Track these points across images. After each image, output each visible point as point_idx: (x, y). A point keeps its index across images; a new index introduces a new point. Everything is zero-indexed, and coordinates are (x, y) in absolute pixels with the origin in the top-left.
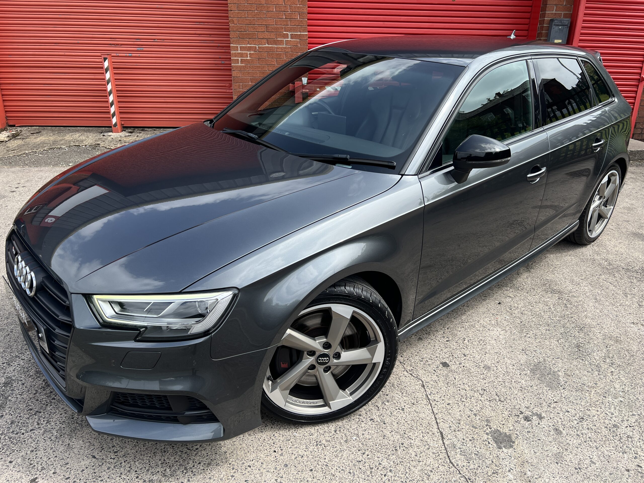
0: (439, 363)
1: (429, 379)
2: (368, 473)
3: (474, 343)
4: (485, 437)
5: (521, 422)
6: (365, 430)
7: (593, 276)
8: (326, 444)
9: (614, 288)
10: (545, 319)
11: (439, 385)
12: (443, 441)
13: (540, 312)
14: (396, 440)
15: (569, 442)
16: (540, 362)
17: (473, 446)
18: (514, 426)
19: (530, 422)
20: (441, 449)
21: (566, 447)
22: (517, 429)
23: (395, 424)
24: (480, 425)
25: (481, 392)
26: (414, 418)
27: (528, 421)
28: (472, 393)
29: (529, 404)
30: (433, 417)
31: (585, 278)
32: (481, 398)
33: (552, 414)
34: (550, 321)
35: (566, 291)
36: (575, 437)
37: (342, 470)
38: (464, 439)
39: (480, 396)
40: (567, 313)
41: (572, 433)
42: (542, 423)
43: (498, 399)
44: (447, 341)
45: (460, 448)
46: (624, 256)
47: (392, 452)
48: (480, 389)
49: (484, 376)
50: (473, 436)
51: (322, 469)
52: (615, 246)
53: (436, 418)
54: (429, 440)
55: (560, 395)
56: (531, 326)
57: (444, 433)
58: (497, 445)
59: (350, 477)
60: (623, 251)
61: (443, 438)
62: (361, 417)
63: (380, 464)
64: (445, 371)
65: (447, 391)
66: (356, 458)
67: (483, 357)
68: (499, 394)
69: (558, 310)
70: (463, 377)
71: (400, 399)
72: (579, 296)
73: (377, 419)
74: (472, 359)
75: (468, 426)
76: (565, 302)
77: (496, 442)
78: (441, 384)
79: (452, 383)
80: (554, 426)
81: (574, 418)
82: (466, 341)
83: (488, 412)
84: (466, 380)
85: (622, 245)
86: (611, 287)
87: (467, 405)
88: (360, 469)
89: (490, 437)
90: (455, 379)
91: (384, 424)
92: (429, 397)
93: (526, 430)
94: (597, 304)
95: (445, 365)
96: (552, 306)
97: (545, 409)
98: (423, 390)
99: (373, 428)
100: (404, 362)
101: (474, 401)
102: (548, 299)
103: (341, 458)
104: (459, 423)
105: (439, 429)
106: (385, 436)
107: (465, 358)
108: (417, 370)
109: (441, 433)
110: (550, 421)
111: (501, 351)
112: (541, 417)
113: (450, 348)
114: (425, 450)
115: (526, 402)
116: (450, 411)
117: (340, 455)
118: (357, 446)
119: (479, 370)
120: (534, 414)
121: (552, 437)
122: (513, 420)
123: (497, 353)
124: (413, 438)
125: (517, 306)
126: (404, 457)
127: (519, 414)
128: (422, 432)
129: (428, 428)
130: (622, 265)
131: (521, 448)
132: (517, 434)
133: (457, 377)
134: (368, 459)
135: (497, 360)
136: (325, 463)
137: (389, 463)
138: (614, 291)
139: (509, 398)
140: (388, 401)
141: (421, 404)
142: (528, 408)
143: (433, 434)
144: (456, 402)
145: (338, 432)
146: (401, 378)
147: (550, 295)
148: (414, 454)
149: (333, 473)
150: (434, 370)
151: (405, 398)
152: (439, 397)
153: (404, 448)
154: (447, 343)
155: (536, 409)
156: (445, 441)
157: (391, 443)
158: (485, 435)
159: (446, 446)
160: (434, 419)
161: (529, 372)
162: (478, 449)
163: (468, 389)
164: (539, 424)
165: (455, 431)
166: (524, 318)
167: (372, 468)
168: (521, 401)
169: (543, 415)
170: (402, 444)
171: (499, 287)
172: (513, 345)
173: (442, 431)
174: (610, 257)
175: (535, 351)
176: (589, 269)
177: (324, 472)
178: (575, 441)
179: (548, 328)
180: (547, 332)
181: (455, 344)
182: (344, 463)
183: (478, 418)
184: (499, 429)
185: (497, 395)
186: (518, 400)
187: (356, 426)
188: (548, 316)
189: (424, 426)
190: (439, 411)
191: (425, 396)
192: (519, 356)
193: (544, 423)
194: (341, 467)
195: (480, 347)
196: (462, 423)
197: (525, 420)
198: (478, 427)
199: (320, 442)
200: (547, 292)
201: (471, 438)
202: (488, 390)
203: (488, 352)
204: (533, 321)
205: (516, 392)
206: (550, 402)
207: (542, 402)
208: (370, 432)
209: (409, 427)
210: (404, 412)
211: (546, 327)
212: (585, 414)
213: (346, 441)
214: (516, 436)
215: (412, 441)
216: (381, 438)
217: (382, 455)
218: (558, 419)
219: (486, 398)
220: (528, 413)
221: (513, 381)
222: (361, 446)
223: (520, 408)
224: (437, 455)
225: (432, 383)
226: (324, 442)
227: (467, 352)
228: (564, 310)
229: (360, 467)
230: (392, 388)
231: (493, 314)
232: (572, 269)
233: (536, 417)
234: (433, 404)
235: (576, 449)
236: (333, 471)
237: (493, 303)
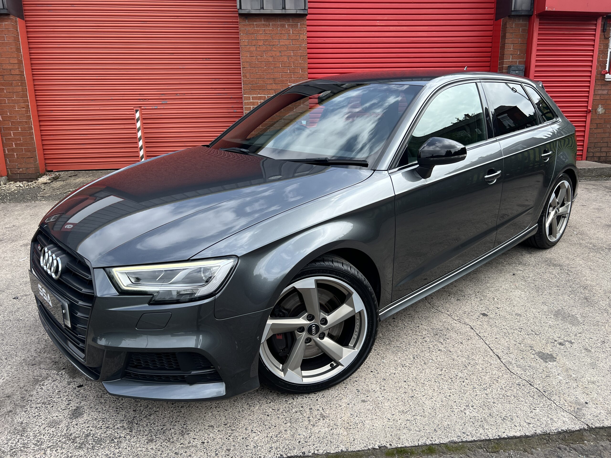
0: (479, 314)
1: (474, 324)
2: (450, 381)
3: (502, 300)
4: (533, 356)
5: (557, 346)
6: (437, 357)
7: (583, 254)
8: (410, 366)
9: (602, 261)
10: (554, 283)
11: (485, 327)
12: (500, 360)
13: (548, 278)
14: (463, 361)
15: (599, 356)
16: (559, 310)
17: (525, 362)
18: (552, 349)
19: (564, 346)
20: (500, 365)
21: (597, 359)
22: (555, 350)
23: (459, 352)
24: (525, 349)
25: (520, 330)
26: (473, 348)
27: (562, 345)
28: (512, 331)
29: (559, 336)
30: (487, 346)
31: (577, 256)
32: (521, 334)
33: (580, 340)
34: (558, 284)
35: (565, 265)
36: (602, 353)
37: (429, 380)
38: (516, 358)
39: (519, 332)
40: (571, 278)
41: (598, 350)
42: (574, 346)
43: (534, 333)
44: (480, 300)
45: (516, 364)
46: (604, 240)
47: (463, 368)
48: (517, 328)
49: (518, 320)
50: (523, 356)
51: (413, 380)
52: (594, 234)
53: (490, 347)
54: (489, 360)
55: (582, 329)
56: (544, 288)
57: (499, 355)
58: (544, 361)
59: (437, 384)
60: (602, 237)
61: (499, 358)
62: (431, 349)
63: (456, 375)
64: (486, 318)
65: (492, 330)
66: (437, 373)
67: (513, 308)
68: (534, 330)
69: (562, 277)
70: (501, 321)
71: (457, 337)
72: (576, 267)
73: (443, 349)
74: (505, 310)
75: (516, 351)
76: (566, 271)
77: (542, 359)
78: (486, 326)
79: (494, 325)
80: (583, 347)
81: (597, 342)
82: (496, 300)
83: (529, 342)
84: (505, 323)
85: (600, 233)
86: (600, 261)
87: (511, 338)
88: (443, 379)
89: (536, 356)
90: (495, 323)
91: (451, 352)
92: (479, 334)
93: (563, 351)
94: (592, 271)
95: (484, 315)
96: (557, 275)
97: (573, 337)
98: (472, 331)
99: (443, 355)
100: (451, 315)
101: (516, 336)
102: (553, 270)
103: (425, 374)
104: (509, 349)
105: (494, 353)
106: (453, 359)
107: (498, 310)
108: (463, 319)
109: (497, 356)
110: (580, 344)
111: (526, 304)
112: (571, 343)
113: (484, 304)
114: (488, 366)
115: (557, 334)
116: (499, 342)
117: (424, 372)
118: (435, 366)
119: (512, 317)
120: (565, 341)
121: (584, 353)
122: (551, 346)
123: (523, 305)
124: (477, 359)
125: (528, 276)
126: (474, 370)
127: (553, 342)
128: (482, 356)
129: (486, 353)
130: (604, 246)
131: (563, 361)
132: (556, 353)
133: (497, 322)
134: (446, 373)
135: (525, 310)
136: (414, 377)
137: (464, 375)
138: (603, 263)
139: (542, 332)
140: (448, 339)
141: (475, 339)
142: (559, 337)
143: (491, 356)
144: (502, 337)
145: (416, 358)
146: (452, 324)
147: (553, 268)
148: (480, 369)
149: (423, 383)
150: (477, 318)
151: (461, 336)
152: (487, 334)
153: (472, 366)
154: (481, 301)
155: (566, 338)
156: (502, 360)
157: (460, 363)
158: (532, 355)
159: (504, 363)
160: (488, 347)
161: (552, 316)
162: (530, 364)
163: (508, 328)
164: (571, 346)
165: (507, 354)
166: (537, 283)
167: (452, 378)
168: (552, 334)
169: (573, 341)
170: (470, 363)
171: (510, 265)
172: (534, 300)
173: (498, 354)
174: (593, 241)
175: (553, 303)
176: (578, 250)
177: (415, 382)
178: (602, 355)
179: (558, 289)
180: (558, 291)
181: (487, 301)
182: (428, 376)
183: (522, 345)
184: (541, 351)
185: (532, 331)
186: (550, 333)
187: (429, 355)
188: (555, 281)
189: (482, 352)
190: (490, 342)
191: (476, 335)
192: (541, 307)
193: (575, 346)
194: (427, 379)
195: (508, 303)
196: (511, 349)
197: (560, 345)
198: (524, 351)
199: (405, 365)
200: (550, 266)
201: (521, 358)
202: (524, 329)
203: (515, 305)
204: (544, 285)
205: (547, 329)
206: (575, 333)
207: (569, 334)
208: (441, 357)
209: (471, 353)
210: (463, 345)
211: (557, 288)
212: (605, 339)
213: (425, 363)
214: (556, 354)
215: (476, 361)
216: (452, 361)
217: (456, 370)
218: (585, 343)
219: (524, 333)
220: (560, 341)
221: (542, 322)
222: (438, 366)
223: (553, 338)
224: (499, 369)
225: (478, 326)
226: (408, 365)
227: (499, 306)
228: (567, 277)
229: (442, 378)
230: (448, 330)
231: (511, 282)
232: (564, 250)
233: (567, 343)
234: (484, 339)
235: (605, 360)
236: (422, 381)
237: (508, 275)
